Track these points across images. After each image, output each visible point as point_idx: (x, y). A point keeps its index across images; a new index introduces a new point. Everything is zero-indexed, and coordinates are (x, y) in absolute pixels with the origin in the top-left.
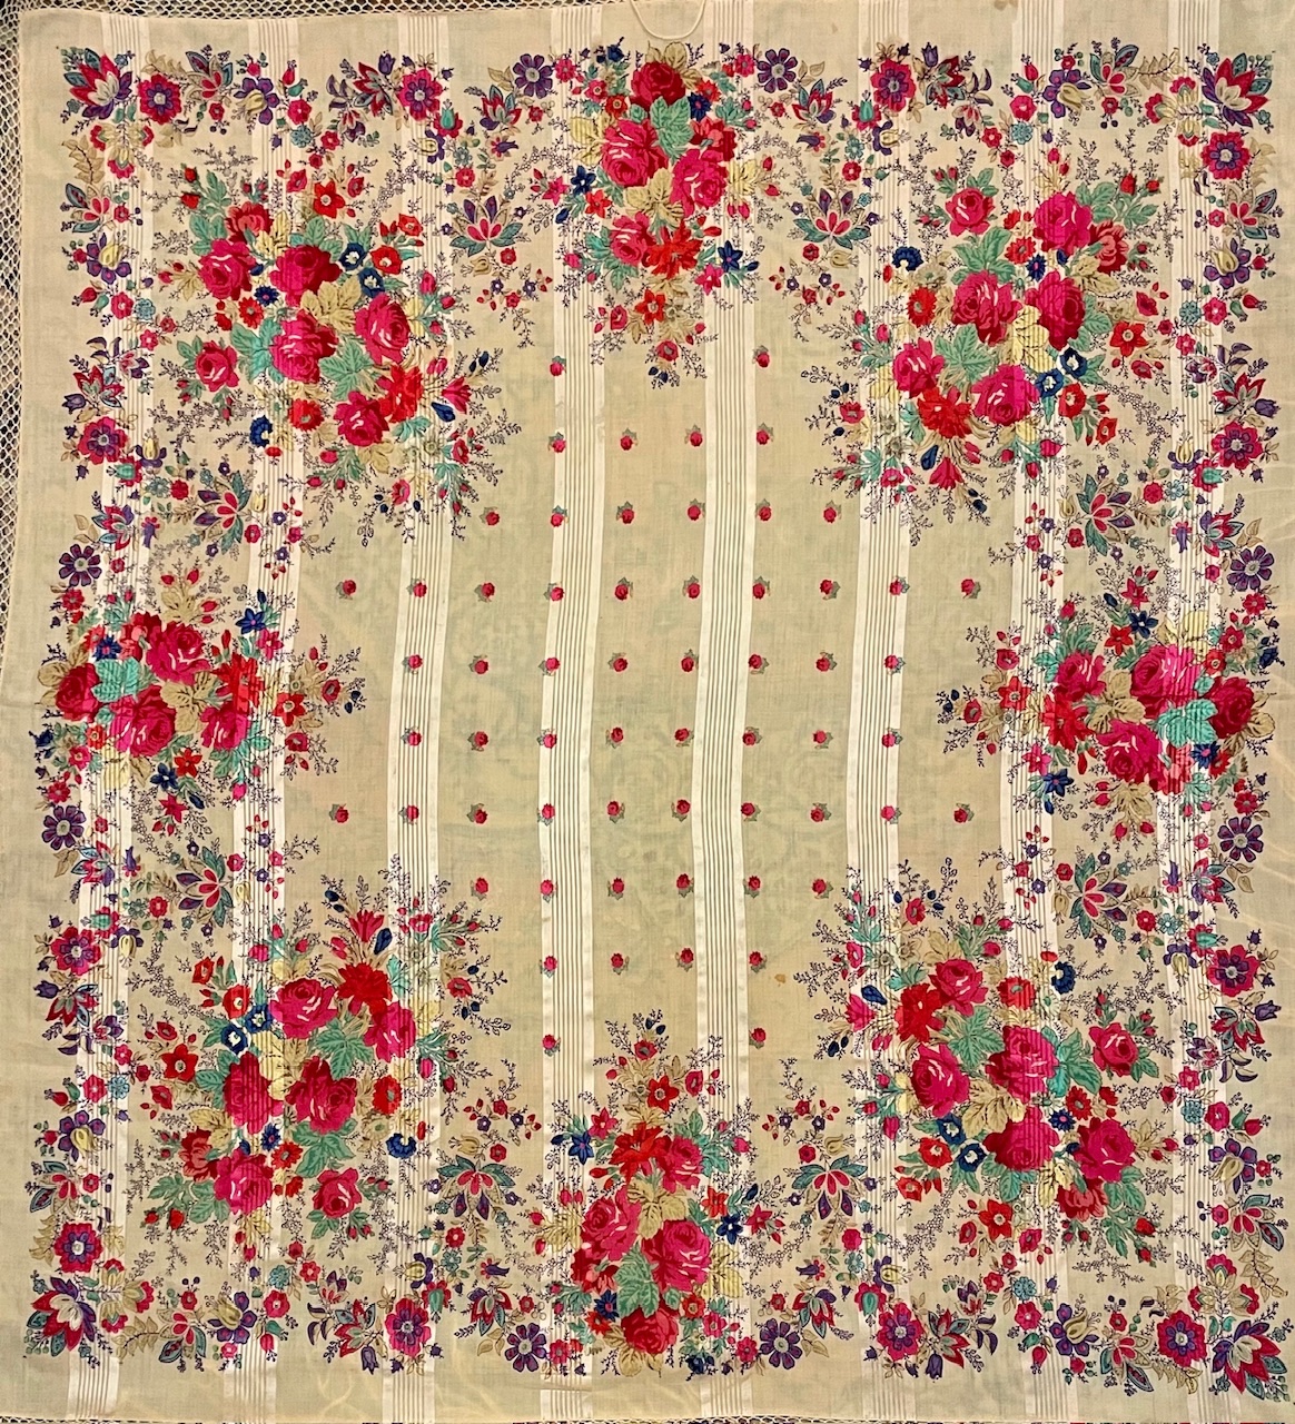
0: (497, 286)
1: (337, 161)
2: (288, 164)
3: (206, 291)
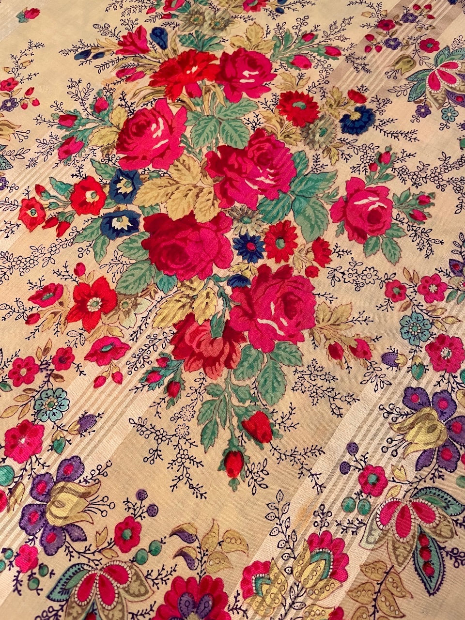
0: (9, 105)
2: (99, 382)
3: (319, 300)
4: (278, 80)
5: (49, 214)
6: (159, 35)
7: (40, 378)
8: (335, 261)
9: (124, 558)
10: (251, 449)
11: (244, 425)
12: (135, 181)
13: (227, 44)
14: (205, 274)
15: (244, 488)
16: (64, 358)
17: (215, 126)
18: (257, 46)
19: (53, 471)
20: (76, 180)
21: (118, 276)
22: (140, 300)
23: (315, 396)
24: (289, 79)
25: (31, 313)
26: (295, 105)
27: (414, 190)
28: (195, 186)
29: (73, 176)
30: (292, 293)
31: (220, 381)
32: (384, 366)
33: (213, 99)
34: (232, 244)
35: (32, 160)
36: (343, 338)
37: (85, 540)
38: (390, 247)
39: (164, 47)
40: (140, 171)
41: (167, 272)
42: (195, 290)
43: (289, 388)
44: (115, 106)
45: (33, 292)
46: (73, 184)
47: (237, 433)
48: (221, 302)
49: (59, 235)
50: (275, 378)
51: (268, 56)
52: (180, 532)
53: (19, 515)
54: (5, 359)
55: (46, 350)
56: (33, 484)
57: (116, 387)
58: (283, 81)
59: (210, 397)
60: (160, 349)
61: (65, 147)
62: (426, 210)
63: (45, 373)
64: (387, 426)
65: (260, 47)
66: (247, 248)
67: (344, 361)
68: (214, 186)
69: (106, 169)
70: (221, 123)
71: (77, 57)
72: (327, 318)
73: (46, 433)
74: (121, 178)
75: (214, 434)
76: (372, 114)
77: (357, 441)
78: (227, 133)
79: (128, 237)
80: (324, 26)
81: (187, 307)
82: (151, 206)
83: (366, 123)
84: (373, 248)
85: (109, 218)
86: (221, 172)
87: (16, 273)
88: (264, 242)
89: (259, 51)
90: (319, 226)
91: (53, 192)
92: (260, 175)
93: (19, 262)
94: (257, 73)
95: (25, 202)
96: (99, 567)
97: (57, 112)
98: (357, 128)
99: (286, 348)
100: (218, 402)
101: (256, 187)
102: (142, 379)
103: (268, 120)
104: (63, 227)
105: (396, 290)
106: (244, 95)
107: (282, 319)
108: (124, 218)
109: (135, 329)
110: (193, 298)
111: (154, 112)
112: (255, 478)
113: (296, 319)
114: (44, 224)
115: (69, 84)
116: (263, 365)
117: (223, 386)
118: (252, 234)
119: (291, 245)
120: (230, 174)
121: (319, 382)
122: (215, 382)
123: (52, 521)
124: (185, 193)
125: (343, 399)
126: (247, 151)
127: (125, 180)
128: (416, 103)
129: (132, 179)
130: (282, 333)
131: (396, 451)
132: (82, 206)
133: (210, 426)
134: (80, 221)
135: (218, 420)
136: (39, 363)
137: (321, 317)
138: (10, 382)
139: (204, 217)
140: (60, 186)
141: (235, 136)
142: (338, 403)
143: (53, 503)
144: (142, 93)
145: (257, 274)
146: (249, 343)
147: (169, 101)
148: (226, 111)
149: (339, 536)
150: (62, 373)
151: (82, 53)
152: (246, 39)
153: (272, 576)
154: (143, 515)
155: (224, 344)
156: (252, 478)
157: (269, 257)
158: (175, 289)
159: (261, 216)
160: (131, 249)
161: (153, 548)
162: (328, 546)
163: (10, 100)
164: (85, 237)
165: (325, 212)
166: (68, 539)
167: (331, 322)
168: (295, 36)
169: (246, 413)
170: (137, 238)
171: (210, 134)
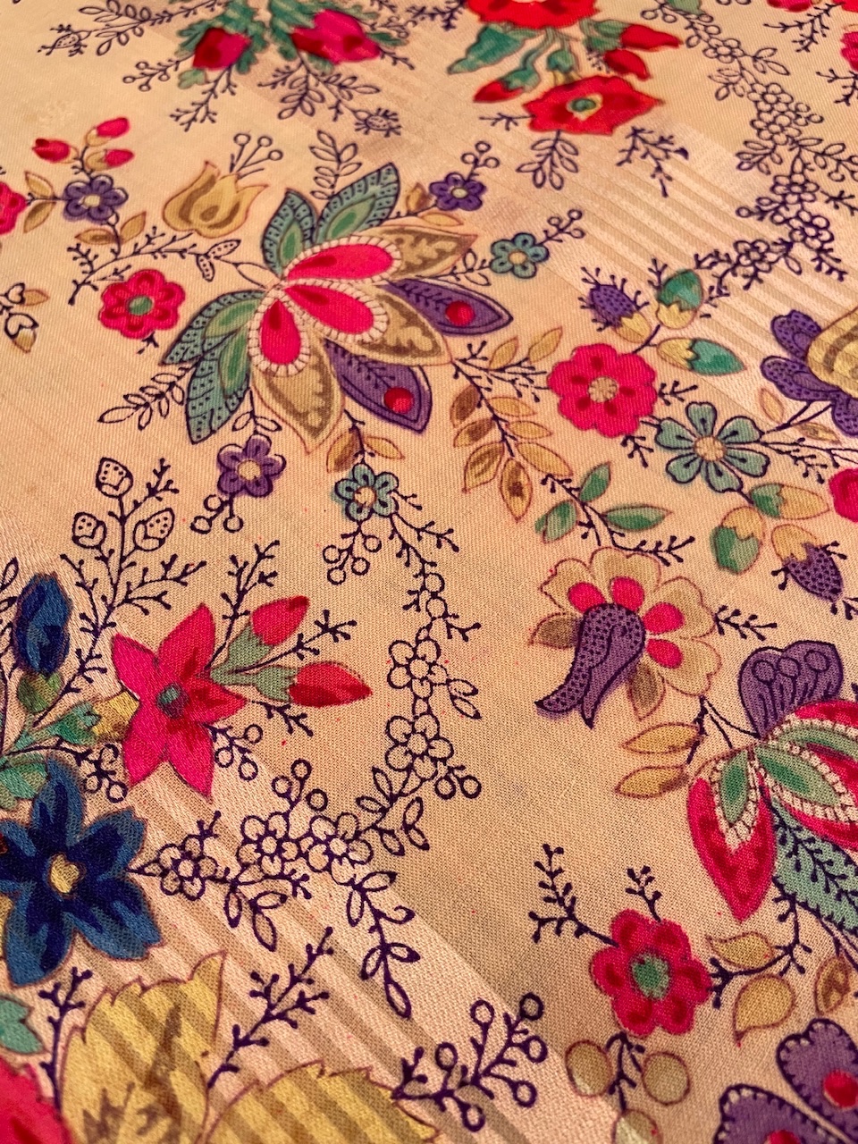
5: (592, 69)
95: (544, 123)
97: (173, 74)
140: (484, 51)
163: (70, 200)
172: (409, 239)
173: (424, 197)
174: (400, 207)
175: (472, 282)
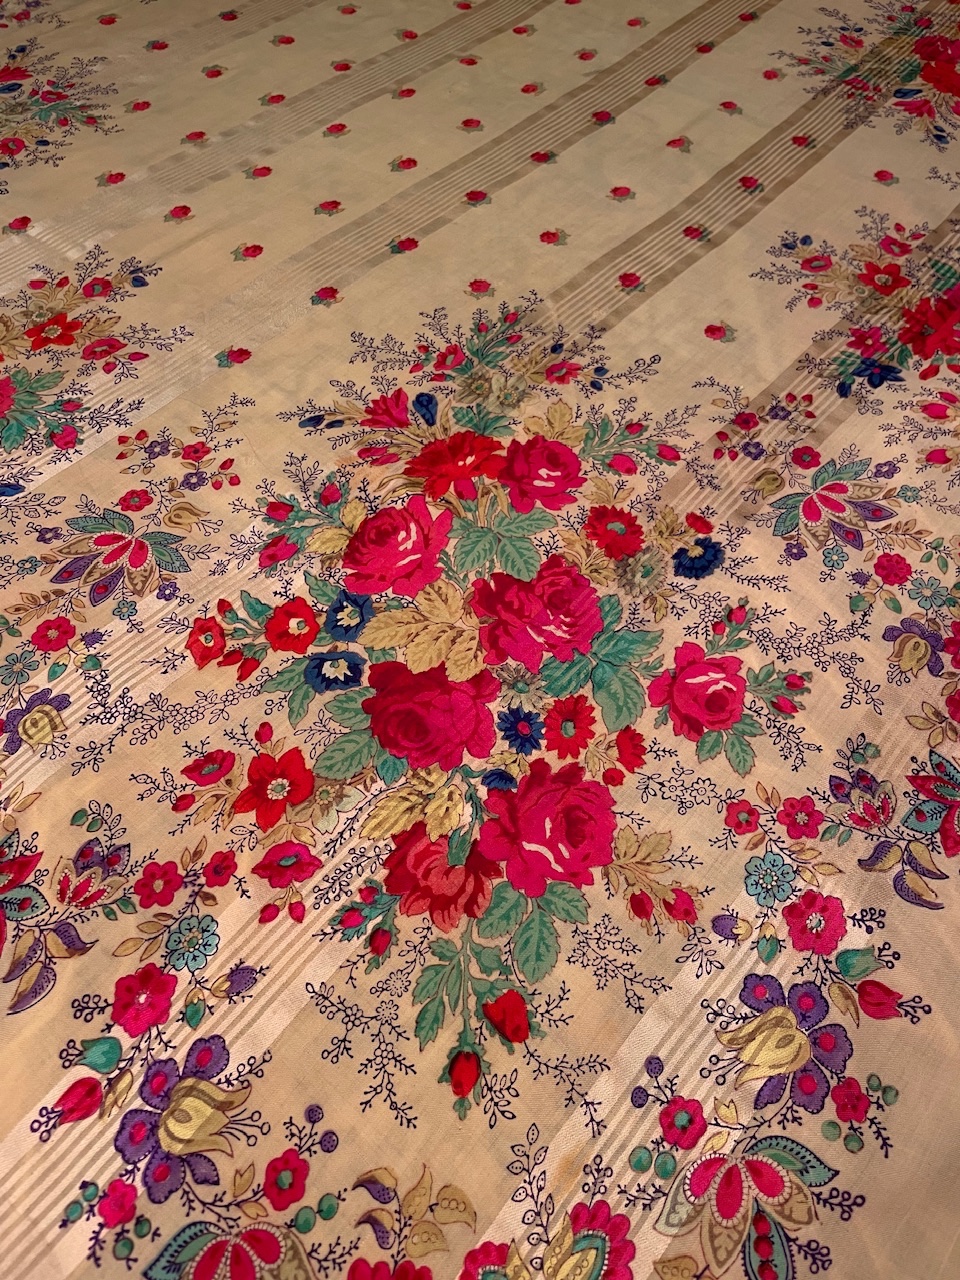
0: (194, 481)
1: (191, 837)
2: (268, 913)
3: (621, 822)
4: (587, 488)
5: (231, 644)
6: (426, 403)
7: (182, 896)
8: (651, 765)
9: (276, 1219)
10: (494, 1050)
11: (486, 1012)
12: (365, 610)
13: (519, 428)
14: (451, 763)
15: (477, 1115)
16: (222, 868)
17: (491, 543)
18: (562, 434)
19: (180, 1057)
20: (279, 601)
21: (320, 749)
22: (348, 790)
23: (604, 972)
24: (603, 487)
25: (183, 793)
26: (610, 526)
27: (780, 665)
28: (452, 627)
29: (276, 593)
30: (579, 808)
31: (455, 935)
32: (715, 937)
33: (493, 504)
34: (496, 720)
35: (219, 564)
36: (653, 885)
37: (217, 1183)
38: (738, 748)
39: (431, 422)
40: (374, 597)
41: (394, 752)
42: (432, 785)
43: (563, 957)
44: (350, 498)
45: (189, 761)
46: (274, 606)
47: (474, 1023)
48: (469, 809)
49: (241, 678)
50: (542, 939)
51: (576, 451)
52: (368, 1183)
53: (116, 1126)
54: (132, 862)
55: (197, 854)
56: (147, 1076)
57: (292, 927)
58: (594, 489)
59: (435, 961)
60: (367, 874)
61: (270, 551)
62: (797, 699)
63: (190, 889)
64: (711, 1035)
65: (565, 436)
66: (517, 730)
67: (653, 922)
68: (480, 629)
69: (324, 588)
70: (500, 541)
71: (302, 425)
72: (633, 850)
73: (179, 989)
74: (345, 604)
75: (438, 1021)
76: (720, 551)
77: (662, 1055)
78: (508, 556)
79: (343, 692)
80: (658, 415)
81: (417, 810)
82: (384, 649)
83: (710, 562)
84: (712, 748)
85: (319, 660)
86: (493, 611)
87: (169, 728)
88: (544, 725)
89: (564, 442)
90: (629, 709)
91: (242, 614)
92: (549, 623)
93: (175, 713)
94: (559, 474)
95: (199, 623)
96: (235, 1231)
97: (265, 495)
98: (697, 570)
99: (563, 893)
100: (448, 969)
101: (541, 640)
102: (333, 919)
103: (570, 544)
104: (248, 666)
105: (743, 817)
106: (538, 504)
107: (561, 846)
108: (342, 661)
109: (333, 837)
110: (428, 798)
111: (406, 514)
112: (496, 1100)
113: (584, 847)
114: (221, 659)
115: (288, 460)
116: (525, 917)
117: (459, 944)
118: (527, 708)
119: (585, 734)
120: (505, 616)
121: (611, 953)
122: (445, 936)
123: (166, 1144)
124: (437, 635)
125: (647, 983)
126: (534, 586)
127: (350, 608)
128: (785, 539)
129: (361, 607)
130: (560, 869)
131: (723, 1076)
132: (280, 638)
133: (432, 1007)
134: (275, 660)
135: (446, 999)
136: (184, 873)
137: (622, 849)
138: (136, 899)
139: (460, 672)
140: (254, 606)
141: (520, 563)
142: (639, 989)
143: (172, 1113)
144: (392, 483)
145: (529, 773)
146: (505, 879)
147: (428, 499)
148: (509, 524)
149: (622, 1210)
150: (215, 891)
151: (310, 419)
152: (546, 422)
153: (509, 1271)
154: (313, 1148)
155: (467, 877)
156: (492, 1099)
157: (549, 748)
158: (403, 780)
159: (543, 683)
160: (346, 710)
161: (325, 1207)
162: (602, 1227)
163: (196, 474)
164: (280, 683)
165: (640, 690)
166: (189, 1178)
167: (637, 859)
168: (616, 426)
169: (490, 991)
170: (356, 696)
171: (482, 553)
172: (147, 574)
173: (168, 580)
174: (165, 572)
175: (118, 593)
